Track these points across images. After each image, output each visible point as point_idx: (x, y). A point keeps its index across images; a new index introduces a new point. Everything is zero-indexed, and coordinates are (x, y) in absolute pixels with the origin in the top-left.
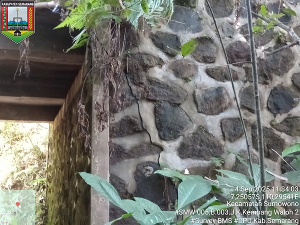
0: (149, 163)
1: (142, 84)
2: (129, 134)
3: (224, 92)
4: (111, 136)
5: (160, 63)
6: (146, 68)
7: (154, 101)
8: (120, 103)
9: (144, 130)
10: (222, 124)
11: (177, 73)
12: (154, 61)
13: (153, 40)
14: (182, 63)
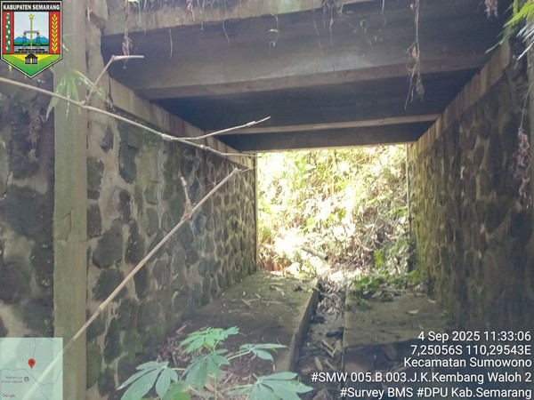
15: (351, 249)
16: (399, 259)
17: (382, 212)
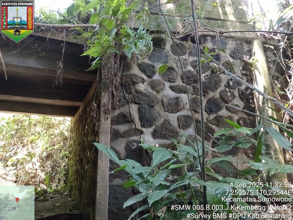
0: (135, 141)
1: (132, 93)
2: (123, 123)
3: (180, 100)
4: (112, 124)
5: (143, 81)
6: (134, 83)
7: (138, 104)
8: (118, 104)
9: (132, 121)
10: (178, 119)
11: (153, 88)
12: (139, 80)
13: (139, 67)
14: (156, 82)
15: (34, 177)
16: (59, 180)
17: (56, 156)
